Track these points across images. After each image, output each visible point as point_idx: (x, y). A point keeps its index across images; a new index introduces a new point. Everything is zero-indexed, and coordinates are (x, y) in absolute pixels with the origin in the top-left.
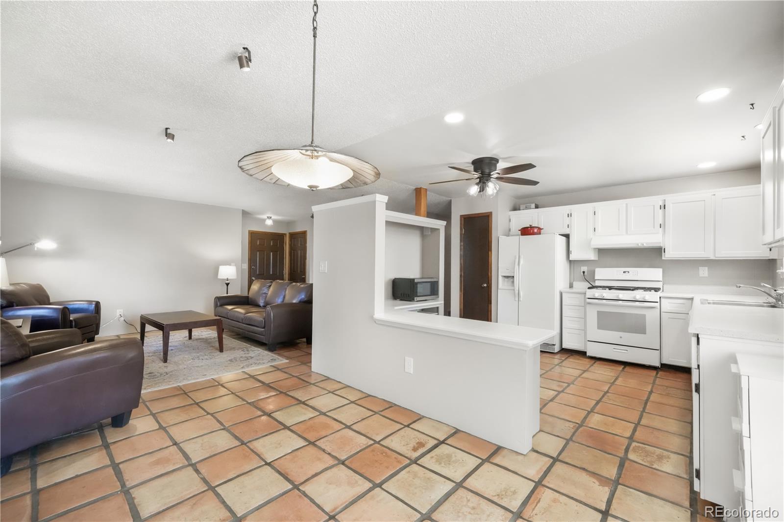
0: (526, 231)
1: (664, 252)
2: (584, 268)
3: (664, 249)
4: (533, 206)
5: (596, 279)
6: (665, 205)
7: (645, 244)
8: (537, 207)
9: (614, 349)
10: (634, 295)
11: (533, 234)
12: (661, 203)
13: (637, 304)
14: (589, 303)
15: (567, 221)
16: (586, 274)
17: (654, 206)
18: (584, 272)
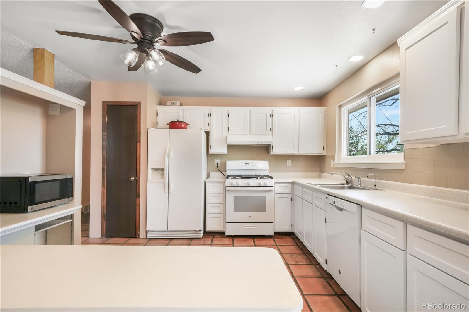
0: (174, 125)
1: (272, 149)
2: (218, 161)
3: (272, 147)
4: (178, 103)
5: (227, 169)
6: (273, 115)
7: (263, 142)
8: (181, 105)
9: (245, 226)
10: (259, 182)
11: (181, 128)
12: (271, 113)
13: (261, 189)
14: (228, 191)
15: (208, 119)
16: (219, 165)
17: (267, 114)
18: (217, 164)
